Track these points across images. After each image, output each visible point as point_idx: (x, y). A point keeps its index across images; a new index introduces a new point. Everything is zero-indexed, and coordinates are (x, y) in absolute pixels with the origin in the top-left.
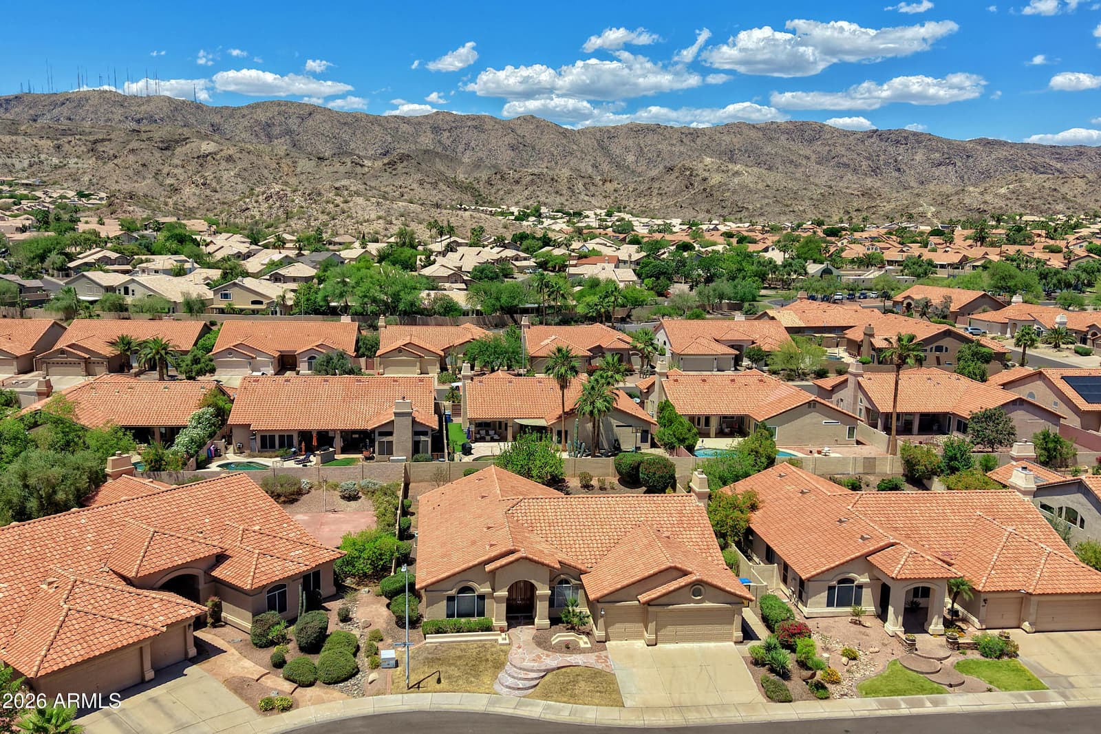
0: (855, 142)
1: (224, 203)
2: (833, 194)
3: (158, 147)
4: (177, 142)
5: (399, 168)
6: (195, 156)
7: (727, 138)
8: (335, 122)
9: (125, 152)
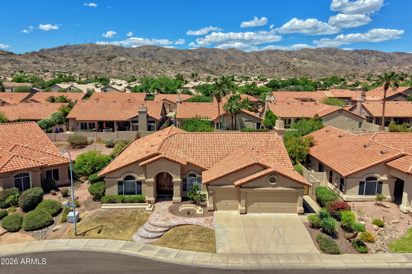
0: (349, 54)
1: (125, 75)
2: (341, 70)
3: (107, 59)
4: (113, 57)
5: (186, 64)
6: (119, 62)
7: (302, 54)
8: (166, 52)
9: (96, 61)
